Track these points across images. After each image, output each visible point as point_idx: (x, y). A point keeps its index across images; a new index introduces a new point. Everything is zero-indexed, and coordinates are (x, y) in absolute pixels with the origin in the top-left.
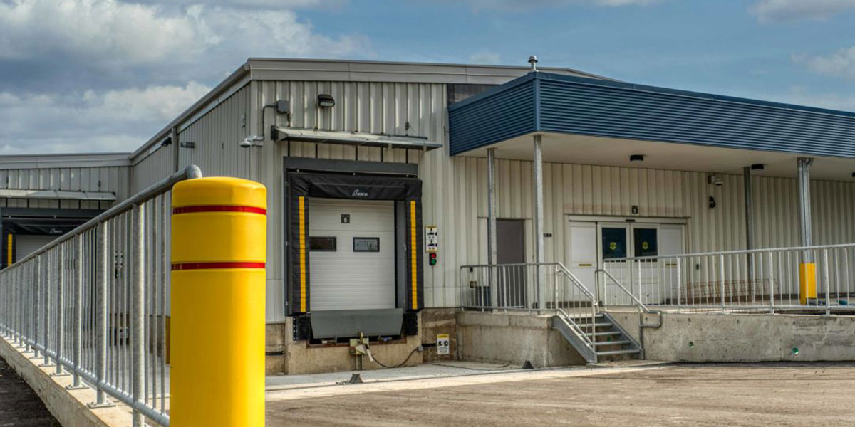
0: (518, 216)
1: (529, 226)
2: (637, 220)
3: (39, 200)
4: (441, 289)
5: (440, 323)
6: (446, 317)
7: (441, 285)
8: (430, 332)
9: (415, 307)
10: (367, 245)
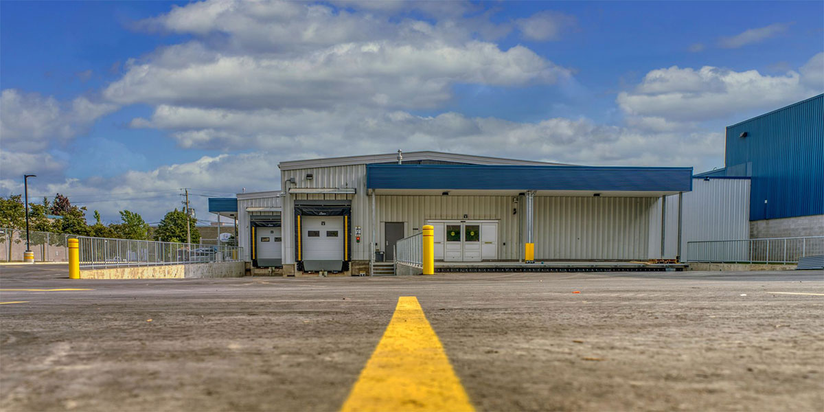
0: (401, 221)
1: (406, 224)
2: (467, 221)
3: (265, 212)
4: (362, 253)
5: (361, 267)
6: (364, 264)
7: (362, 250)
8: (357, 270)
9: (346, 260)
10: (332, 234)
